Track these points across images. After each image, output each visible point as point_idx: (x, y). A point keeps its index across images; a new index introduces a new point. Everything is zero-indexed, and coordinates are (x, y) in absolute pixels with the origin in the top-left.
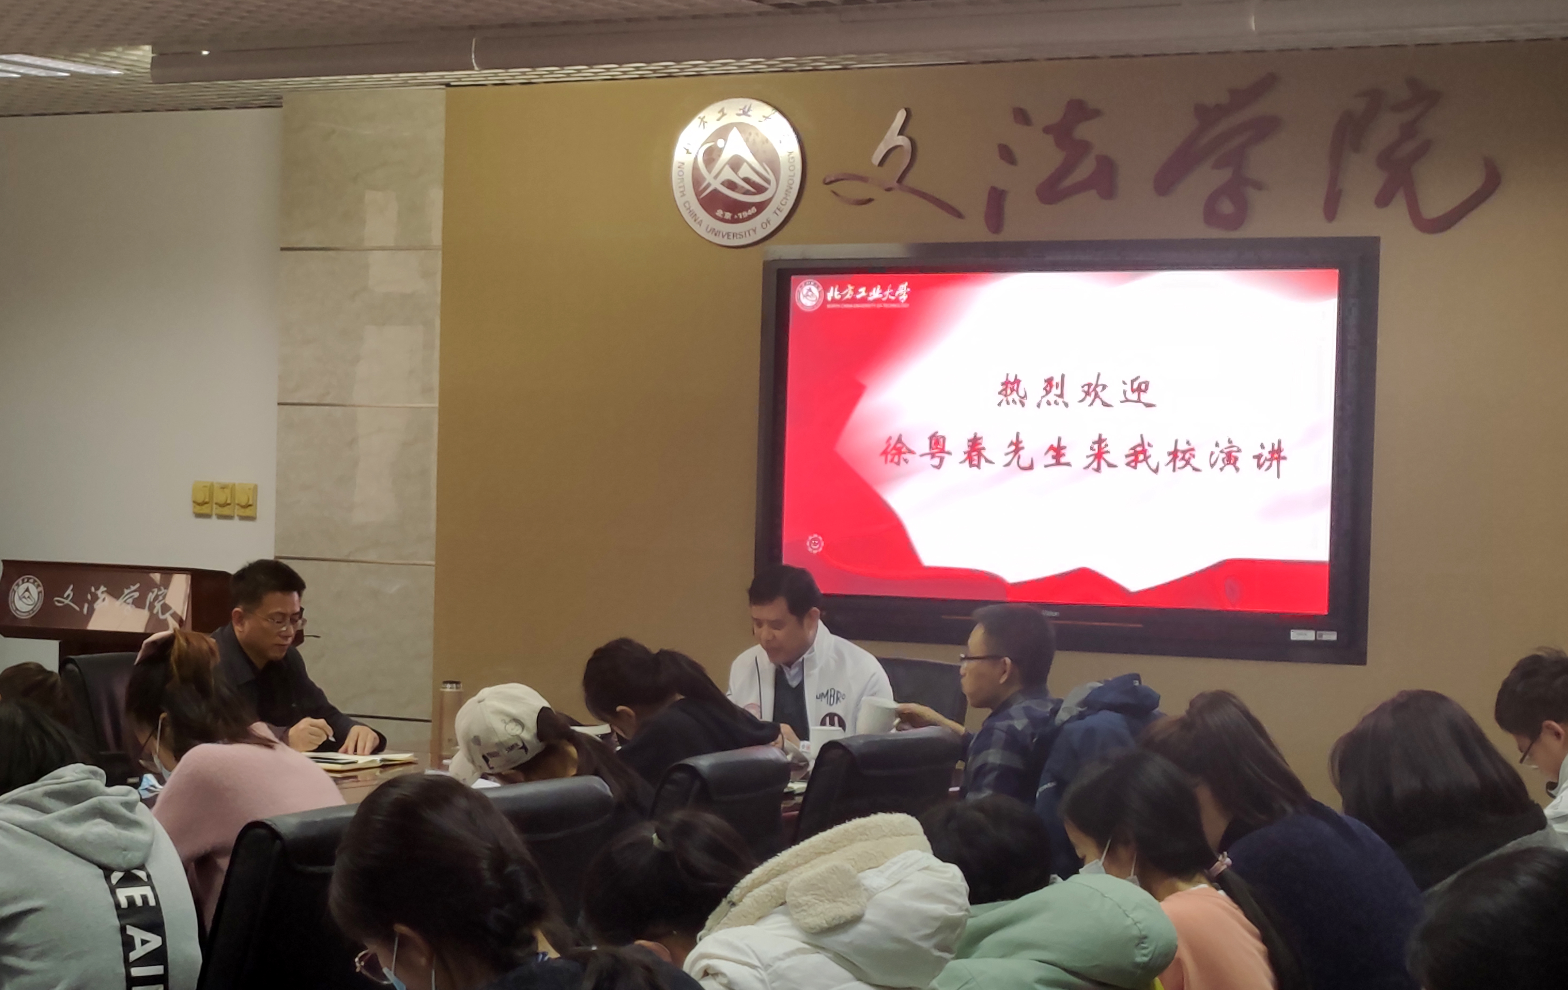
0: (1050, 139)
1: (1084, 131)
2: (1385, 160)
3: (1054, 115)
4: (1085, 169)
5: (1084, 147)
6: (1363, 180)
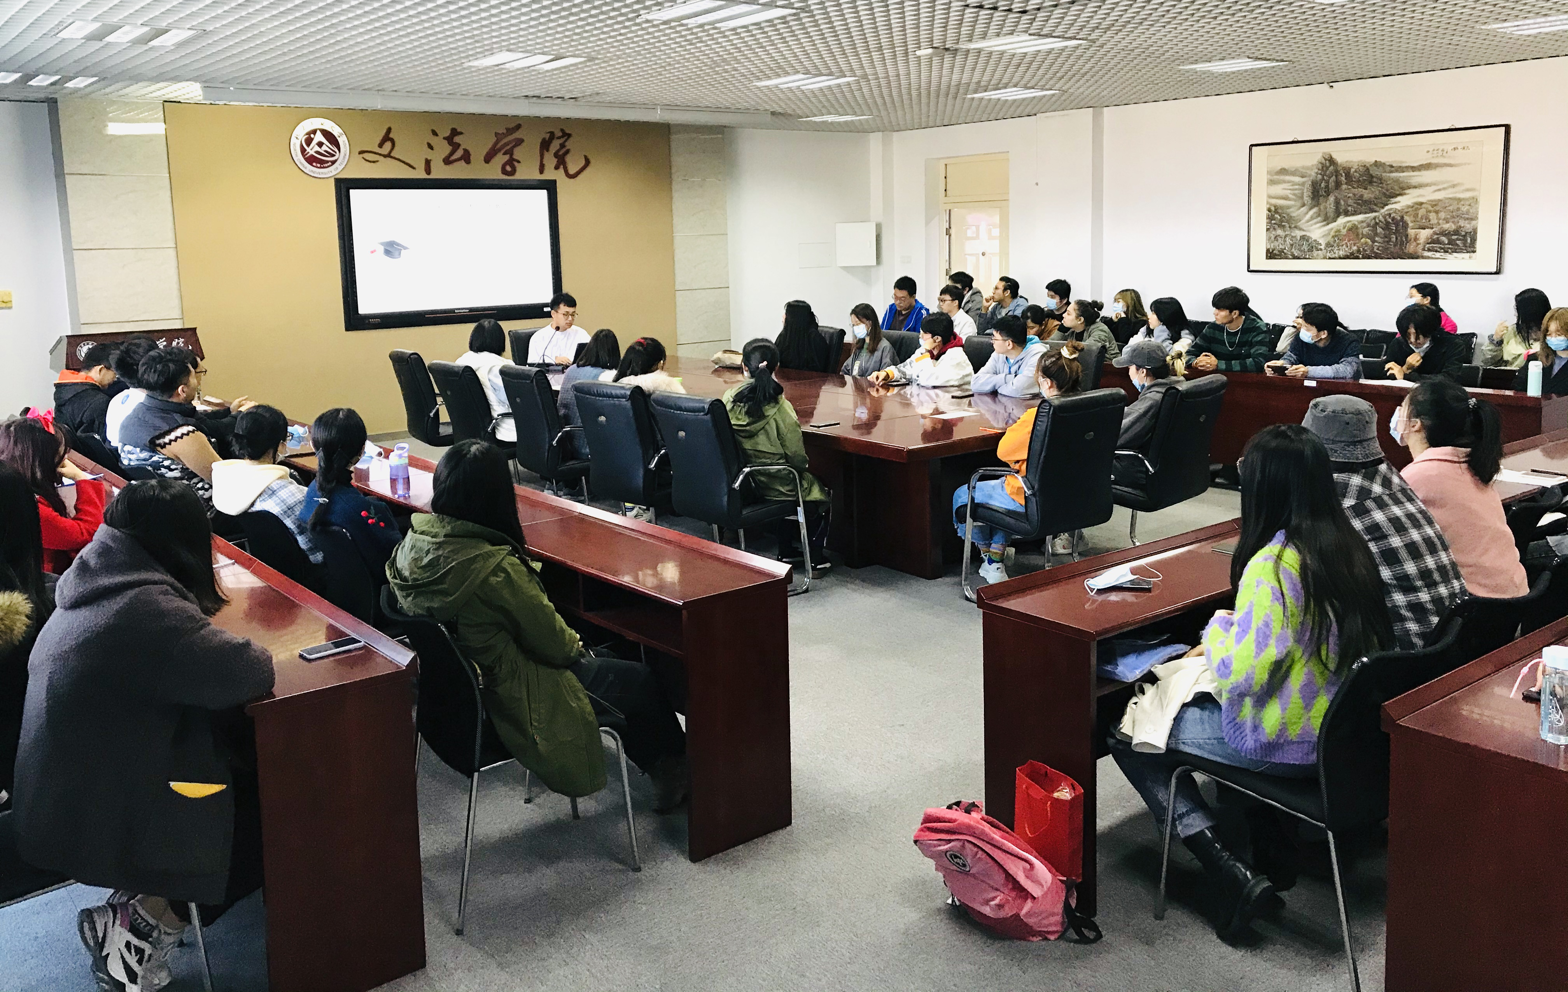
0: (446, 142)
1: (457, 139)
2: (556, 155)
3: (447, 134)
4: (459, 153)
5: (459, 145)
6: (550, 161)
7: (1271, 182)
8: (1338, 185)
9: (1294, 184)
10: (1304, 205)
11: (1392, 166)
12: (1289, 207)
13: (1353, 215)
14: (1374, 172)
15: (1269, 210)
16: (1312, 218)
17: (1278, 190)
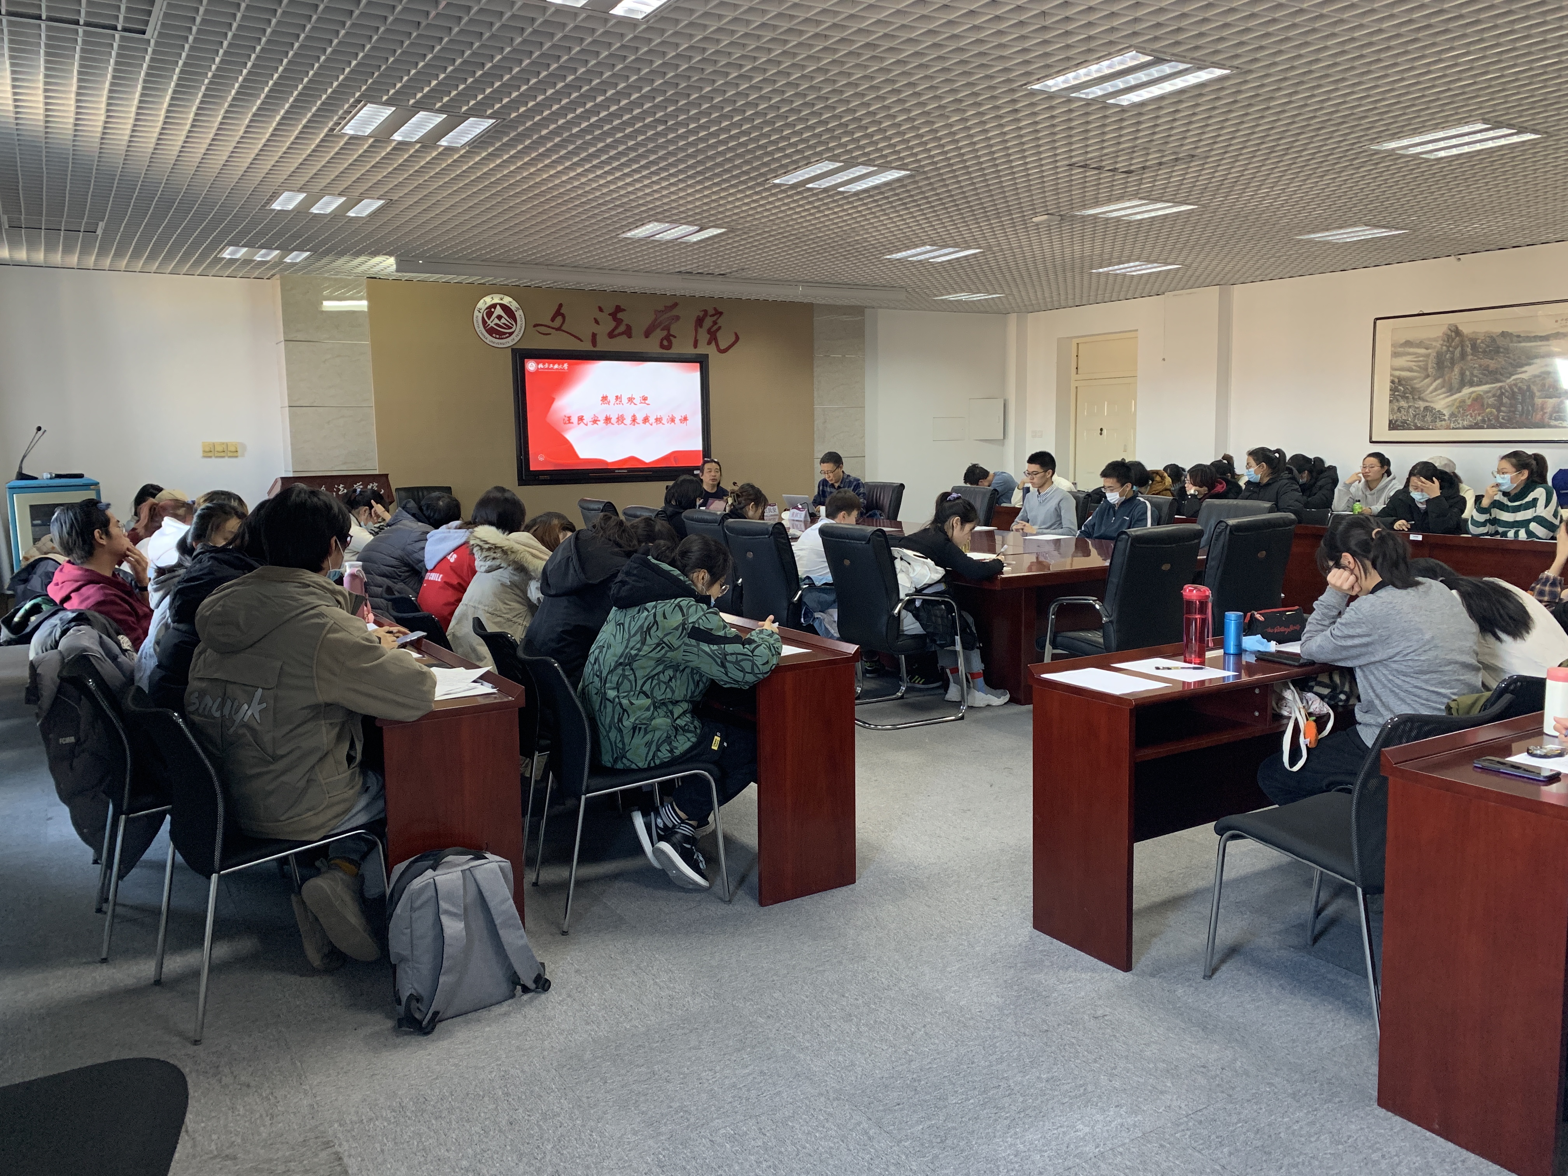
0: (610, 318)
1: (620, 315)
2: (709, 331)
3: (611, 310)
4: (622, 328)
5: (622, 321)
6: (703, 336)
7: (1395, 355)
8: (1463, 355)
9: (1417, 355)
10: (1428, 376)
11: (1519, 336)
12: (1412, 379)
13: (1478, 385)
14: (1501, 342)
15: (1393, 382)
16: (1436, 390)
17: (1402, 362)
